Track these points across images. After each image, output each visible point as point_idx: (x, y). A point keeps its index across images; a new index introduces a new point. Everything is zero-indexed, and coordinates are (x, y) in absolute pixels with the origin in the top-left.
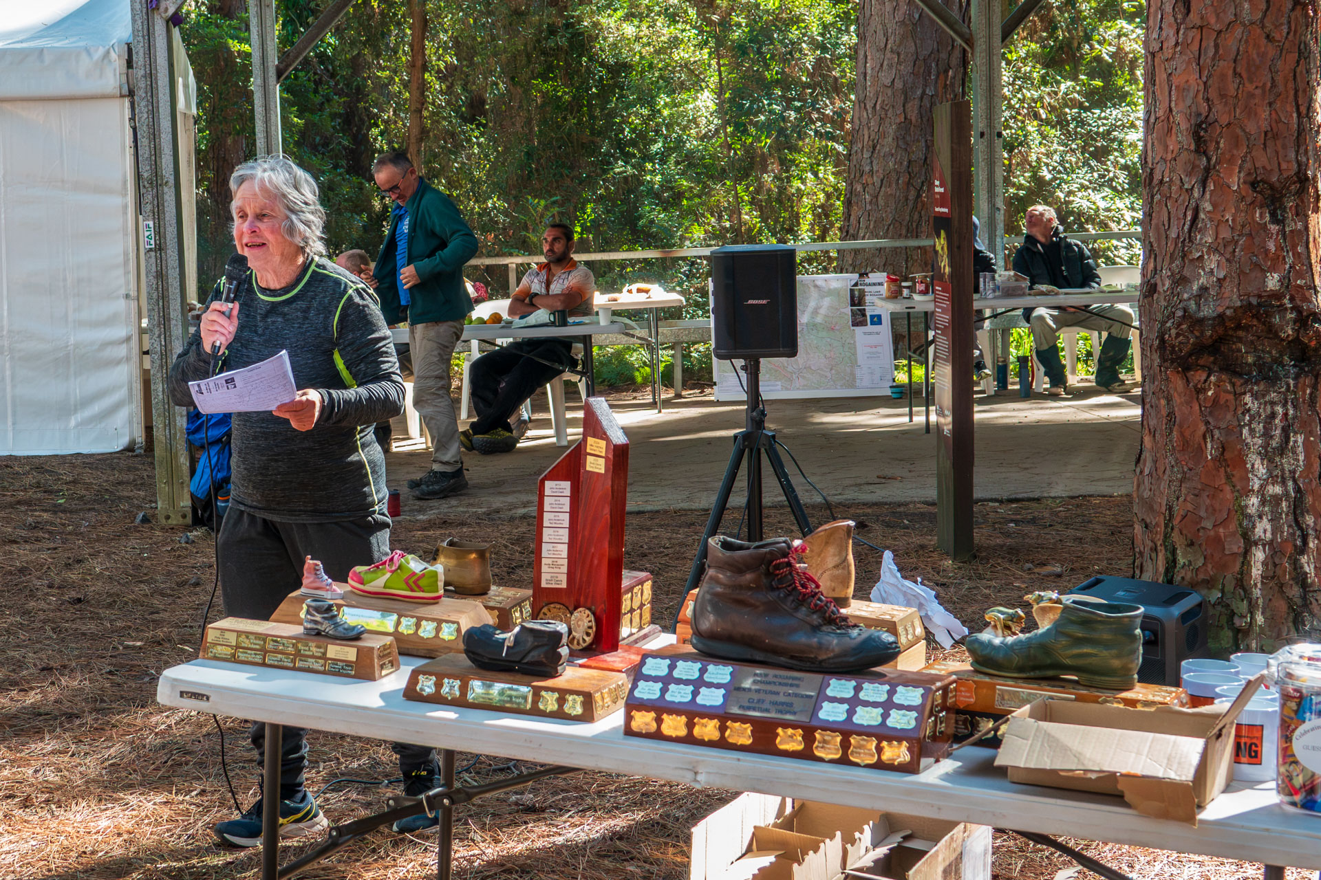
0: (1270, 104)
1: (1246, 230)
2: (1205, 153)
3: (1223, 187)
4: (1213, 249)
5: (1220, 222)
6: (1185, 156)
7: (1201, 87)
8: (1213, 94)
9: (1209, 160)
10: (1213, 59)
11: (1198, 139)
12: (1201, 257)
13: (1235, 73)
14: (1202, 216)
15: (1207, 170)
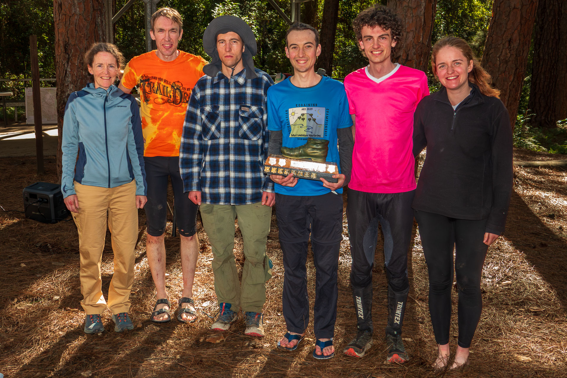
0: (87, 40)
1: (81, 77)
2: (68, 54)
3: (73, 64)
4: (72, 83)
5: (73, 75)
6: (62, 54)
7: (66, 33)
8: (69, 35)
9: (69, 56)
10: (69, 25)
11: (66, 49)
12: (68, 85)
13: (76, 30)
14: (68, 72)
15: (69, 59)
